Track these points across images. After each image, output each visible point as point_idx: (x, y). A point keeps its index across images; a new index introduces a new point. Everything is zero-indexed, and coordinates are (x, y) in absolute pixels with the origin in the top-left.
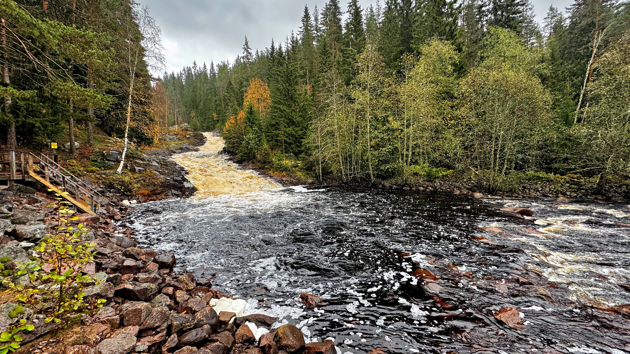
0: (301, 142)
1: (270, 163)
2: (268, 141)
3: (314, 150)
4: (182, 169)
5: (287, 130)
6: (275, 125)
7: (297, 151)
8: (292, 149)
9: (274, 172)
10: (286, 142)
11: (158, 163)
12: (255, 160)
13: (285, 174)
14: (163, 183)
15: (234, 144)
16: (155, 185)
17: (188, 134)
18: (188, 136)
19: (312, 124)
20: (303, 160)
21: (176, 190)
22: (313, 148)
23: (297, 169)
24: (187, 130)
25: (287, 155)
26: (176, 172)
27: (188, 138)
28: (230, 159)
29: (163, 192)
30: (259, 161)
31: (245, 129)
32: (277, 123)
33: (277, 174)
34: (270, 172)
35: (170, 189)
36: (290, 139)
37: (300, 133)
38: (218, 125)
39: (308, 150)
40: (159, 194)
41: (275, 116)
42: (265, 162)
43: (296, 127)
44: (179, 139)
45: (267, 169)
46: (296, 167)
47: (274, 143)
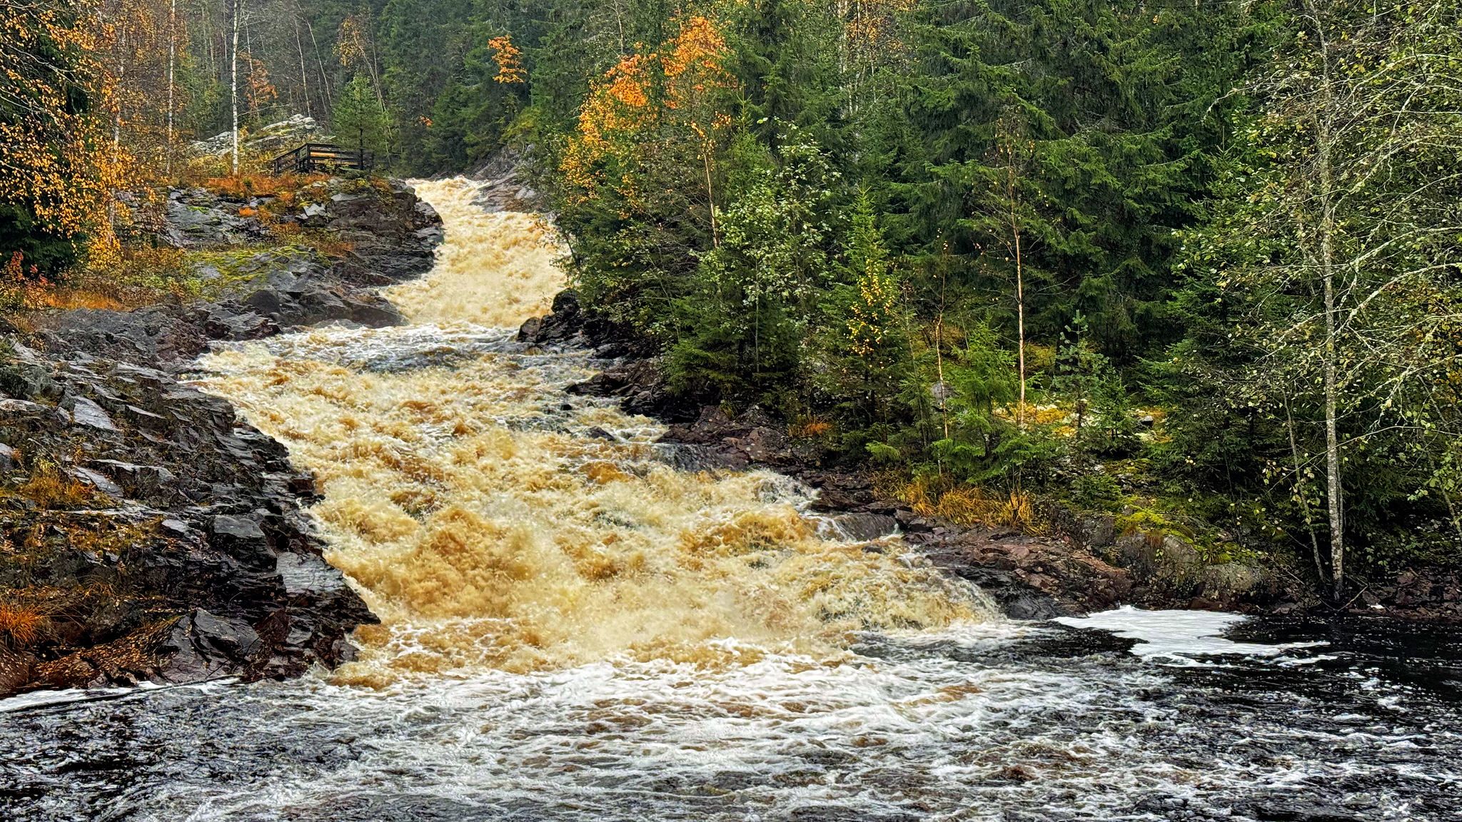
0: (1168, 250)
1: (907, 417)
2: (897, 246)
3: (1282, 315)
4: (271, 453)
5: (1053, 151)
6: (955, 112)
7: (1126, 324)
8: (1090, 304)
9: (935, 493)
10: (1035, 249)
11: (111, 413)
12: (790, 397)
13: (1025, 512)
14: (136, 556)
15: (638, 266)
16: (84, 570)
17: (311, 197)
18: (312, 210)
19: (1262, 97)
20: (1181, 397)
21: (222, 612)
22: (1268, 300)
23: (1127, 469)
24: (306, 166)
25: (1044, 354)
26: (226, 477)
27: (313, 227)
28: (605, 387)
29: (134, 625)
30: (823, 405)
31: (719, 154)
32: (969, 100)
33: (959, 509)
34: (905, 494)
35: (183, 603)
36: (1071, 225)
37: (1160, 173)
38: (527, 119)
39: (1222, 313)
40: (109, 636)
41: (958, 49)
42: (867, 413)
43: (1126, 122)
44: (251, 233)
45: (885, 463)
46: (1119, 454)
47: (945, 258)
